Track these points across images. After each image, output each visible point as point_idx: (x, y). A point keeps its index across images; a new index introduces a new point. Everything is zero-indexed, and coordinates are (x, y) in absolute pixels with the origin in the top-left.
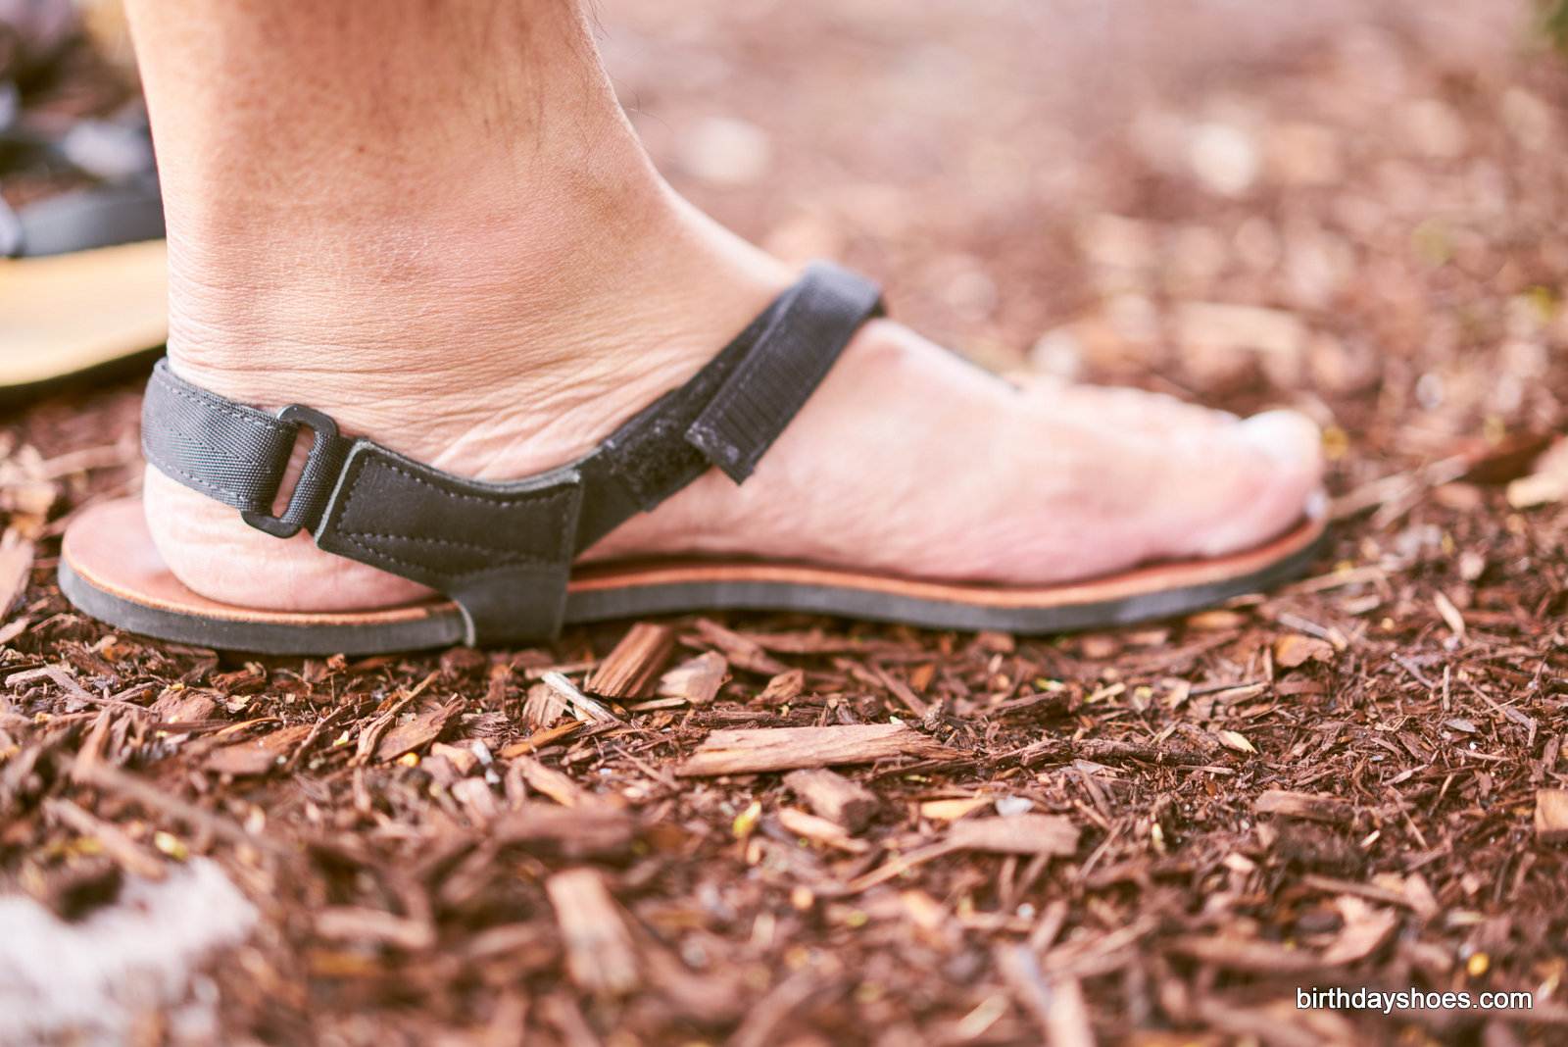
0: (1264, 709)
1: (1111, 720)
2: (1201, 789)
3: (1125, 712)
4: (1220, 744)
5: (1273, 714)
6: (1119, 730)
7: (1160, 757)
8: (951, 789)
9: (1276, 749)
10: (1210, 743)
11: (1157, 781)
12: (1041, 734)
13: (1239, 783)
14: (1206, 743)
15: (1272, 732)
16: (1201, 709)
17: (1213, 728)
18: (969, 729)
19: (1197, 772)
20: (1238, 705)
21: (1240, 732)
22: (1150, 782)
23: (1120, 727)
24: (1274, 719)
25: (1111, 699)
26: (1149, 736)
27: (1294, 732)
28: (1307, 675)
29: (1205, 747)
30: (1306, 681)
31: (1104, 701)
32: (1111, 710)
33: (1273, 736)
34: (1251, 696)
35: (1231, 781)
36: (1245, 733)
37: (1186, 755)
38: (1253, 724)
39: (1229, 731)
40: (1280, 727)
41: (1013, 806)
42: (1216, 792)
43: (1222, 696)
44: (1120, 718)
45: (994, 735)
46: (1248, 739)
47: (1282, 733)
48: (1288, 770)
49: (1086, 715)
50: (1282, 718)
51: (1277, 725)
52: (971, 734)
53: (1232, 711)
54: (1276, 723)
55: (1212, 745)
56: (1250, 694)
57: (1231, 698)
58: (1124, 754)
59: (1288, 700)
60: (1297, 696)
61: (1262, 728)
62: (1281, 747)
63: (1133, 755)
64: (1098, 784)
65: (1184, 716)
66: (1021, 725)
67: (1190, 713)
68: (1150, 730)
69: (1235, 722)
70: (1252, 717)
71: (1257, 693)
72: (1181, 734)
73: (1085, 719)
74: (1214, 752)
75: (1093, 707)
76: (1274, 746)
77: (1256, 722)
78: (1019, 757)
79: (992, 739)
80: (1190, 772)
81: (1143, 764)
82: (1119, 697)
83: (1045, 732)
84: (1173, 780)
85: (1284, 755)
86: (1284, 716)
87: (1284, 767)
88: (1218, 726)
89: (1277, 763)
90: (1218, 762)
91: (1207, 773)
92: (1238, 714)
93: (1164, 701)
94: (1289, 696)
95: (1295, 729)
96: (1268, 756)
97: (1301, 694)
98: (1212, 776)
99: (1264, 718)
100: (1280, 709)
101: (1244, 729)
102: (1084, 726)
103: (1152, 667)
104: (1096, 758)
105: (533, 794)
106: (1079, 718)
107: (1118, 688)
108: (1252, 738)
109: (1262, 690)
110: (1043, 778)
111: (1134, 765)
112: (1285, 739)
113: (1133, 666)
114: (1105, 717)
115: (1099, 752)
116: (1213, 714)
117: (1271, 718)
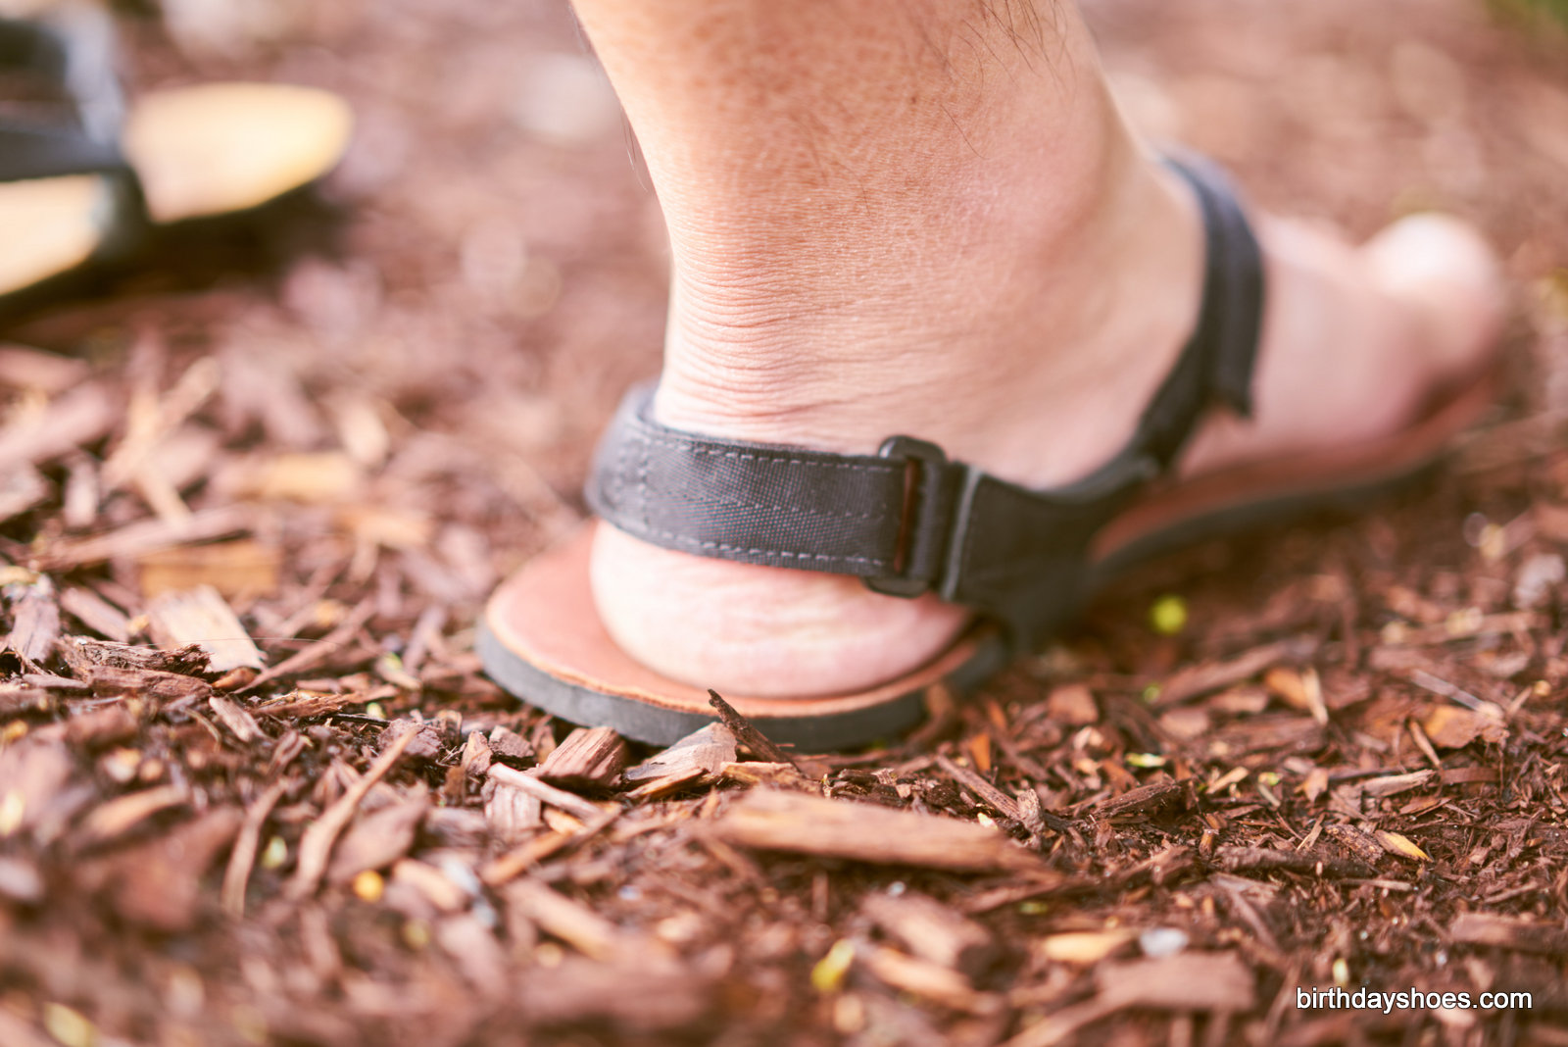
0: (1429, 803)
1: (1241, 818)
2: (1373, 910)
3: (1257, 807)
4: (1385, 851)
5: (1440, 809)
6: (1255, 831)
7: (1319, 867)
8: (1080, 919)
9: (1449, 855)
10: (1372, 848)
11: (1316, 899)
12: (1161, 838)
13: (1420, 902)
14: (1366, 847)
15: (1441, 833)
16: (1345, 800)
17: (1367, 828)
18: (1074, 833)
19: (1365, 888)
20: (1391, 797)
21: (1402, 833)
22: (1309, 901)
23: (1254, 827)
24: (1443, 817)
25: (1233, 788)
26: (1292, 839)
27: (1469, 832)
28: (1473, 759)
29: (1364, 853)
30: (1474, 765)
31: (1224, 792)
32: (1237, 805)
33: (1441, 837)
34: (1411, 787)
35: (1410, 899)
36: (1408, 834)
37: (1349, 865)
38: (1415, 822)
39: (1389, 831)
40: (1451, 827)
41: (1164, 942)
42: (1393, 914)
43: (1373, 784)
44: (1254, 815)
45: (1106, 841)
46: (1415, 842)
47: (1454, 833)
48: (1470, 882)
49: (1211, 812)
50: (1452, 815)
51: (1448, 823)
52: (1078, 841)
53: (1387, 805)
54: (1446, 821)
55: (1374, 851)
56: (1408, 784)
57: (1384, 788)
58: (1274, 865)
59: (1456, 792)
60: (1464, 785)
61: (1427, 828)
62: (1455, 851)
63: (1285, 866)
64: (1253, 906)
65: (1326, 810)
66: (1130, 825)
67: (1332, 806)
68: (1292, 832)
69: (1393, 820)
70: (1414, 814)
71: (1419, 783)
72: (1331, 836)
73: (1211, 818)
74: (1377, 860)
75: (1215, 801)
76: (1446, 850)
77: (1420, 819)
78: (1147, 873)
79: (1104, 846)
80: (1357, 887)
81: (1293, 876)
82: (1242, 785)
83: (1166, 835)
84: (1336, 898)
85: (1460, 861)
86: (1455, 812)
87: (1464, 879)
88: (1373, 826)
89: (1453, 872)
90: (1388, 874)
91: (1378, 889)
92: (1395, 809)
93: (1297, 790)
94: (1455, 785)
95: (1470, 828)
96: (1443, 864)
97: (1470, 783)
98: (1385, 893)
99: (1431, 815)
100: (1447, 803)
101: (1406, 829)
102: (1210, 826)
103: (1272, 741)
104: (1242, 871)
105: (546, 936)
106: (1203, 817)
107: (1239, 774)
108: (1419, 842)
109: (1426, 780)
110: (1183, 900)
111: (1285, 878)
112: (1457, 841)
113: (1246, 739)
114: (1234, 813)
115: (1245, 862)
116: (1364, 809)
117: (1438, 815)
